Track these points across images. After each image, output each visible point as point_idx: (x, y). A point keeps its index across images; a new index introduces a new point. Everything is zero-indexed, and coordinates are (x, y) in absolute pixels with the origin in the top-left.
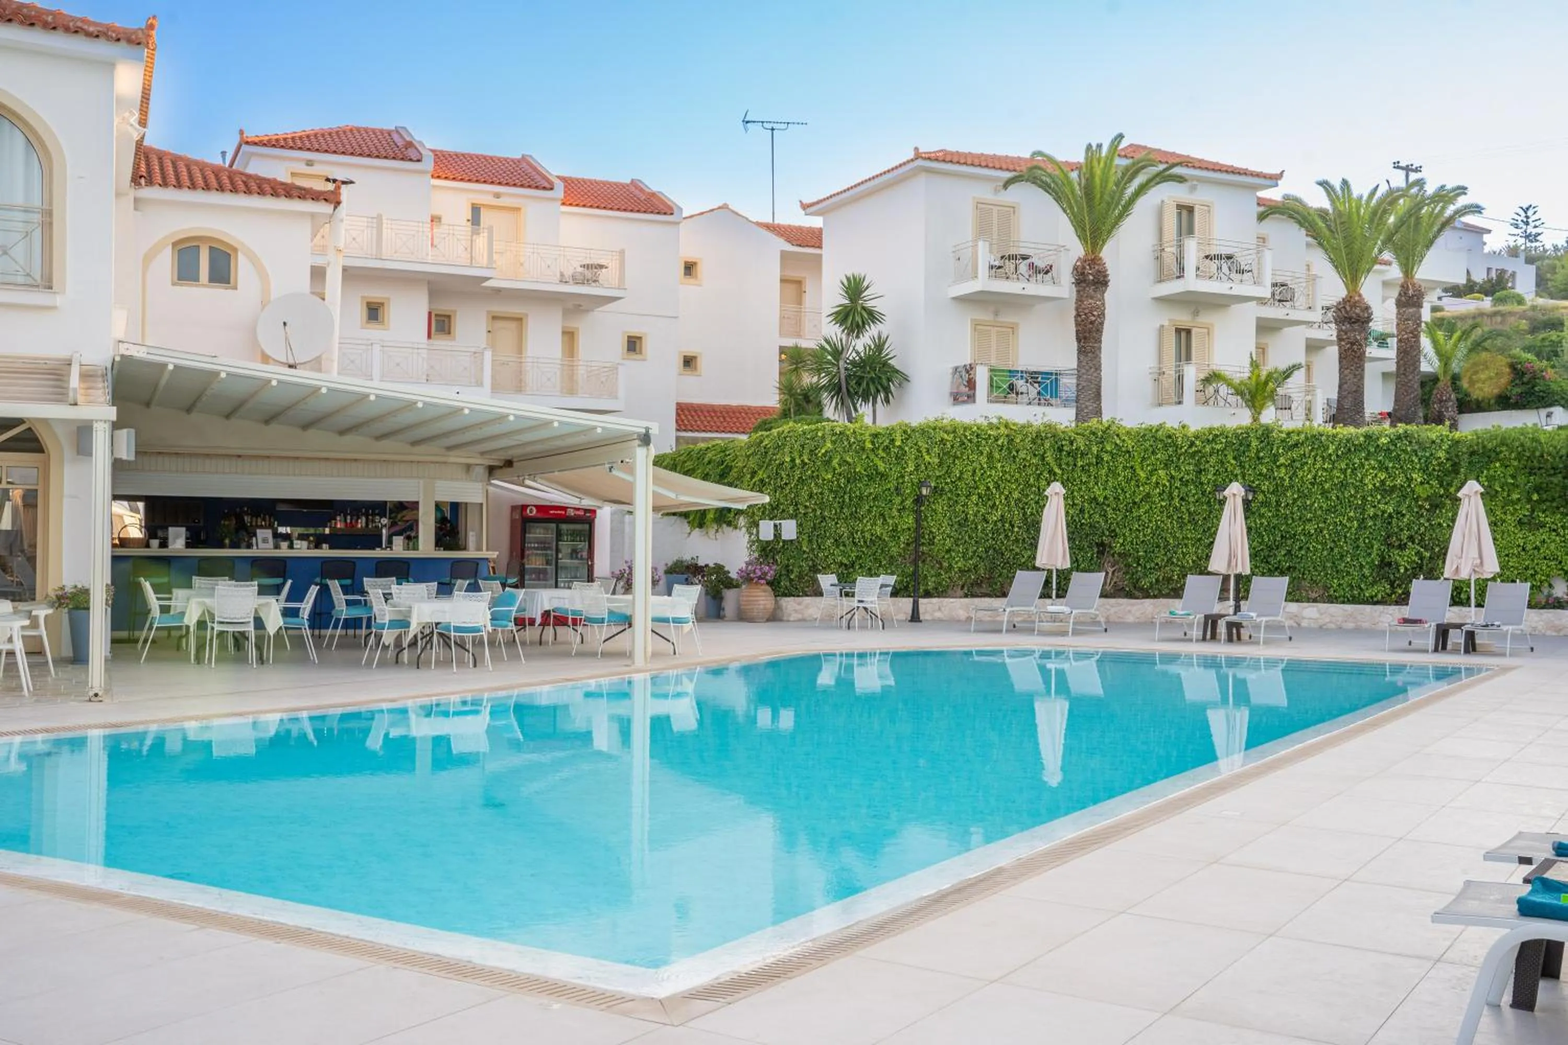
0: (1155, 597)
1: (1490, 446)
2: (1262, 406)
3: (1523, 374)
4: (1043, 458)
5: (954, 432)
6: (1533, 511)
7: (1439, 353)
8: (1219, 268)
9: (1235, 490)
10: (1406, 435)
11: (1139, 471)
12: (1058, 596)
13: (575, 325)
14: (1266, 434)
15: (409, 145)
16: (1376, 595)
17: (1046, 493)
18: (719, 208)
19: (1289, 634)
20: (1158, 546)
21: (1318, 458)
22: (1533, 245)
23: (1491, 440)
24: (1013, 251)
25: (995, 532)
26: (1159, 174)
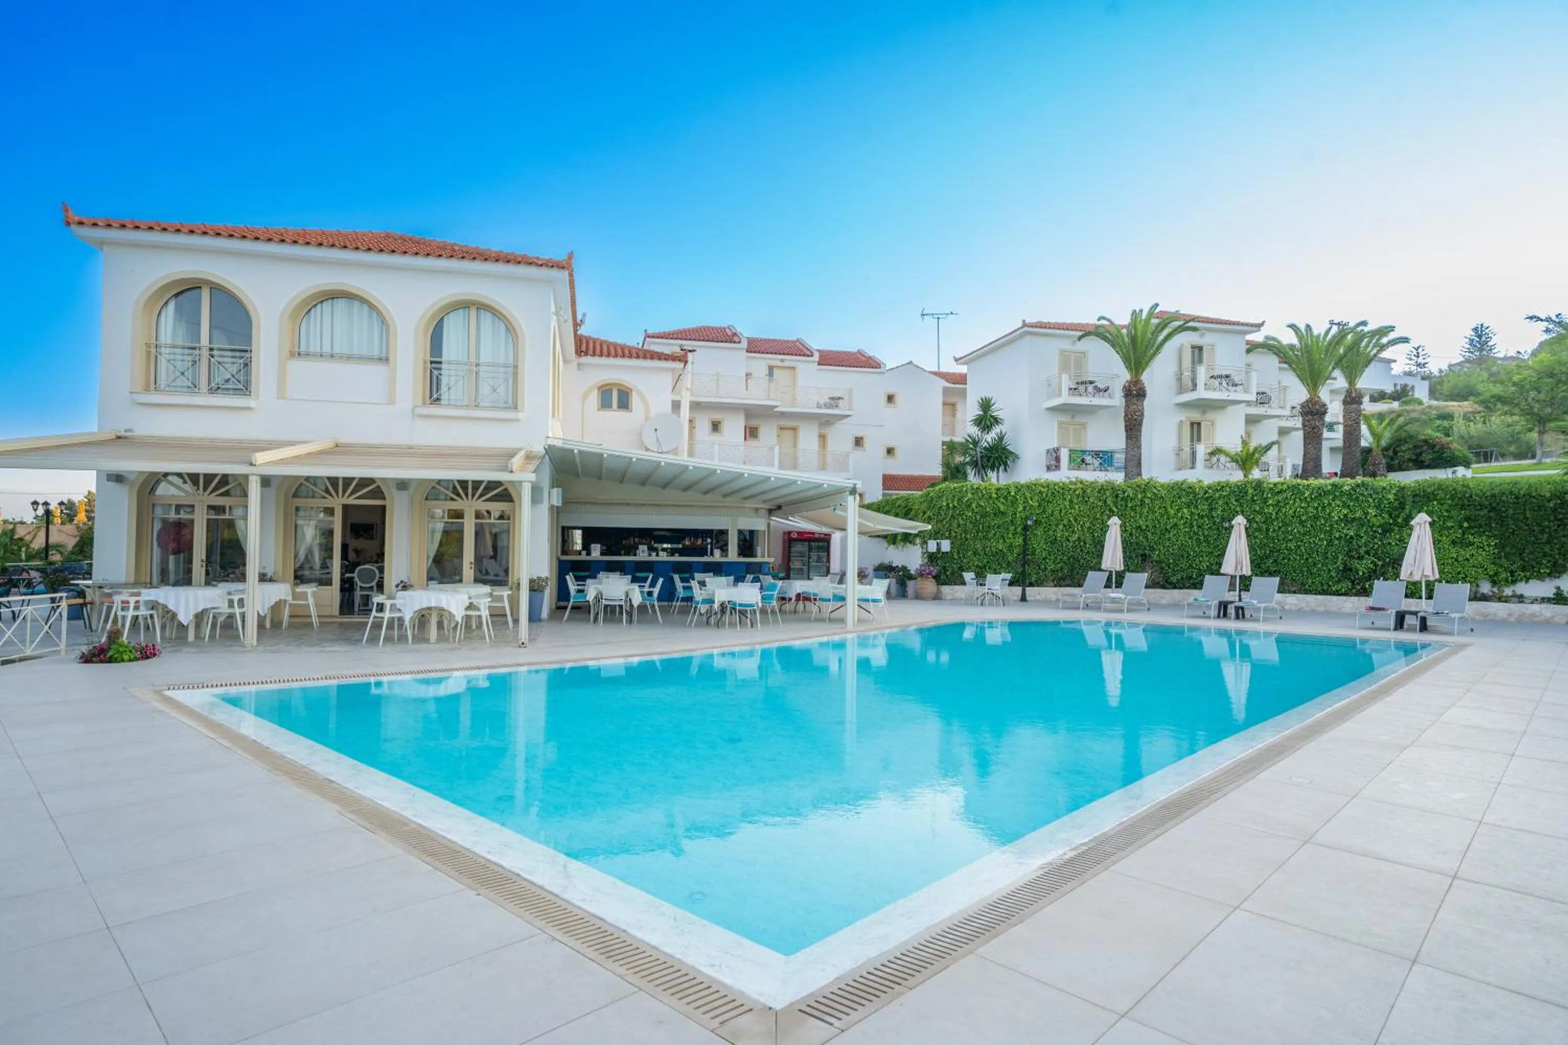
0: (1180, 588)
1: (1429, 490)
2: (1251, 468)
3: (1434, 446)
4: (1105, 502)
5: (1048, 486)
6: (1464, 534)
7: (1373, 433)
8: (1221, 384)
9: (1240, 521)
10: (1363, 484)
11: (1169, 509)
12: (1116, 587)
13: (825, 432)
14: (1258, 485)
15: (735, 334)
16: (1340, 590)
17: (1108, 523)
18: (907, 364)
19: (1280, 615)
20: (1182, 556)
21: (1297, 500)
22: (1423, 370)
23: (1430, 486)
24: (1084, 379)
25: (1074, 547)
26: (1180, 327)
